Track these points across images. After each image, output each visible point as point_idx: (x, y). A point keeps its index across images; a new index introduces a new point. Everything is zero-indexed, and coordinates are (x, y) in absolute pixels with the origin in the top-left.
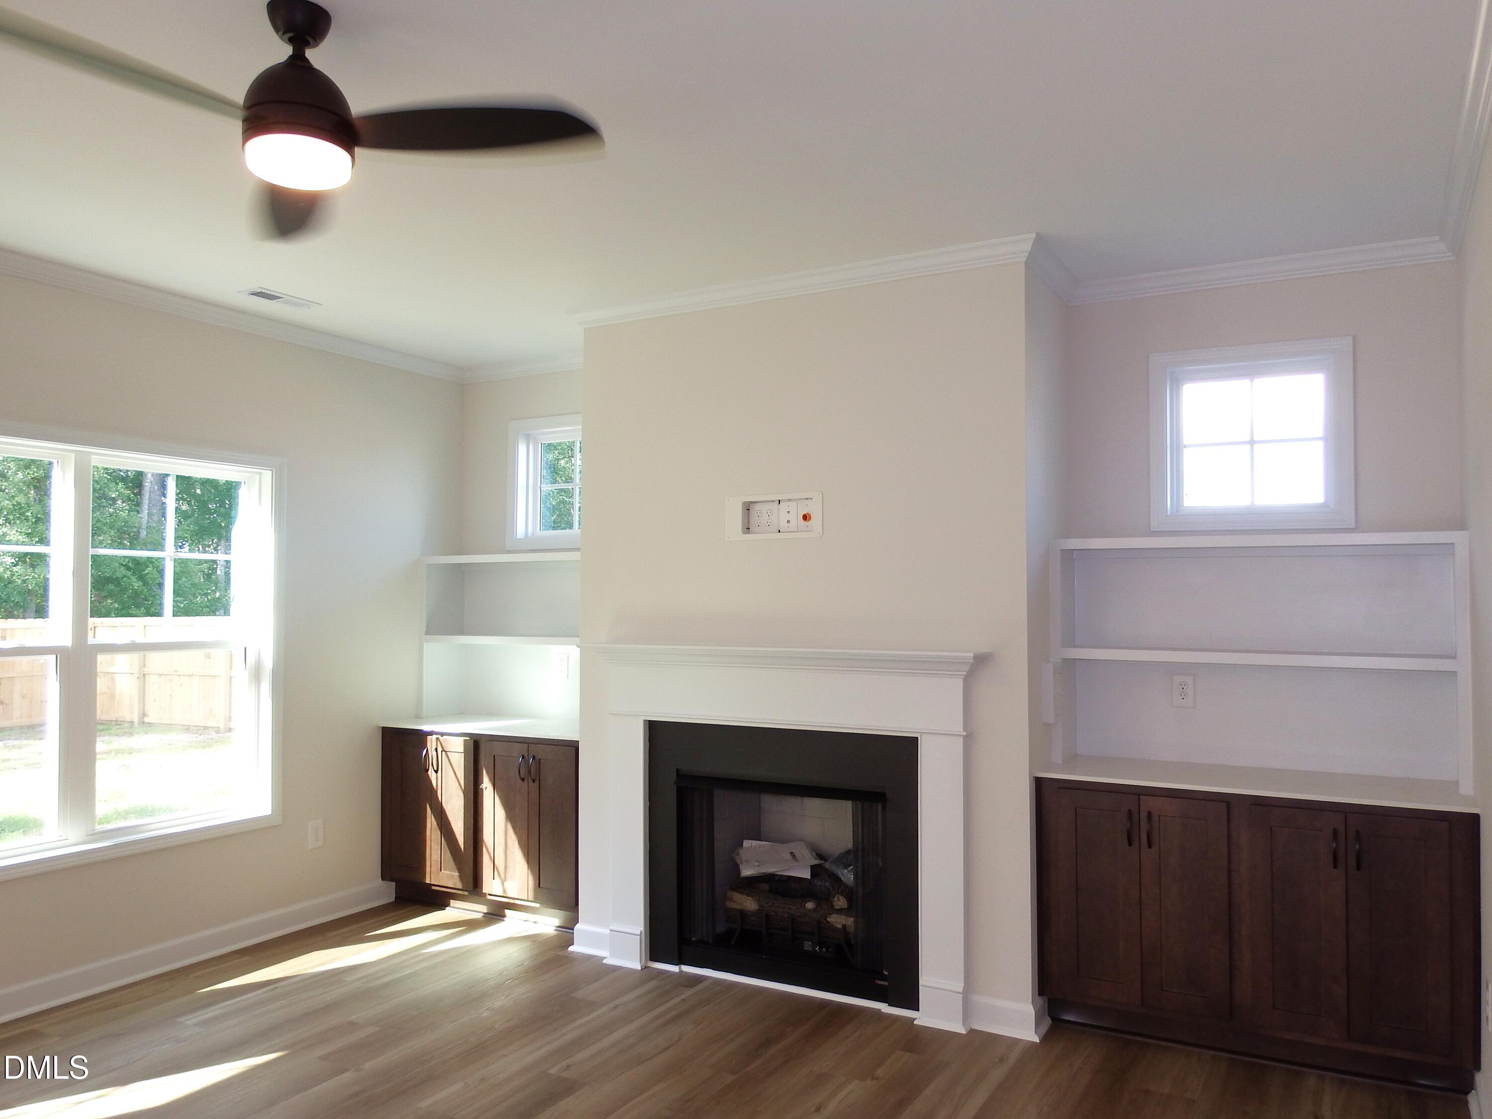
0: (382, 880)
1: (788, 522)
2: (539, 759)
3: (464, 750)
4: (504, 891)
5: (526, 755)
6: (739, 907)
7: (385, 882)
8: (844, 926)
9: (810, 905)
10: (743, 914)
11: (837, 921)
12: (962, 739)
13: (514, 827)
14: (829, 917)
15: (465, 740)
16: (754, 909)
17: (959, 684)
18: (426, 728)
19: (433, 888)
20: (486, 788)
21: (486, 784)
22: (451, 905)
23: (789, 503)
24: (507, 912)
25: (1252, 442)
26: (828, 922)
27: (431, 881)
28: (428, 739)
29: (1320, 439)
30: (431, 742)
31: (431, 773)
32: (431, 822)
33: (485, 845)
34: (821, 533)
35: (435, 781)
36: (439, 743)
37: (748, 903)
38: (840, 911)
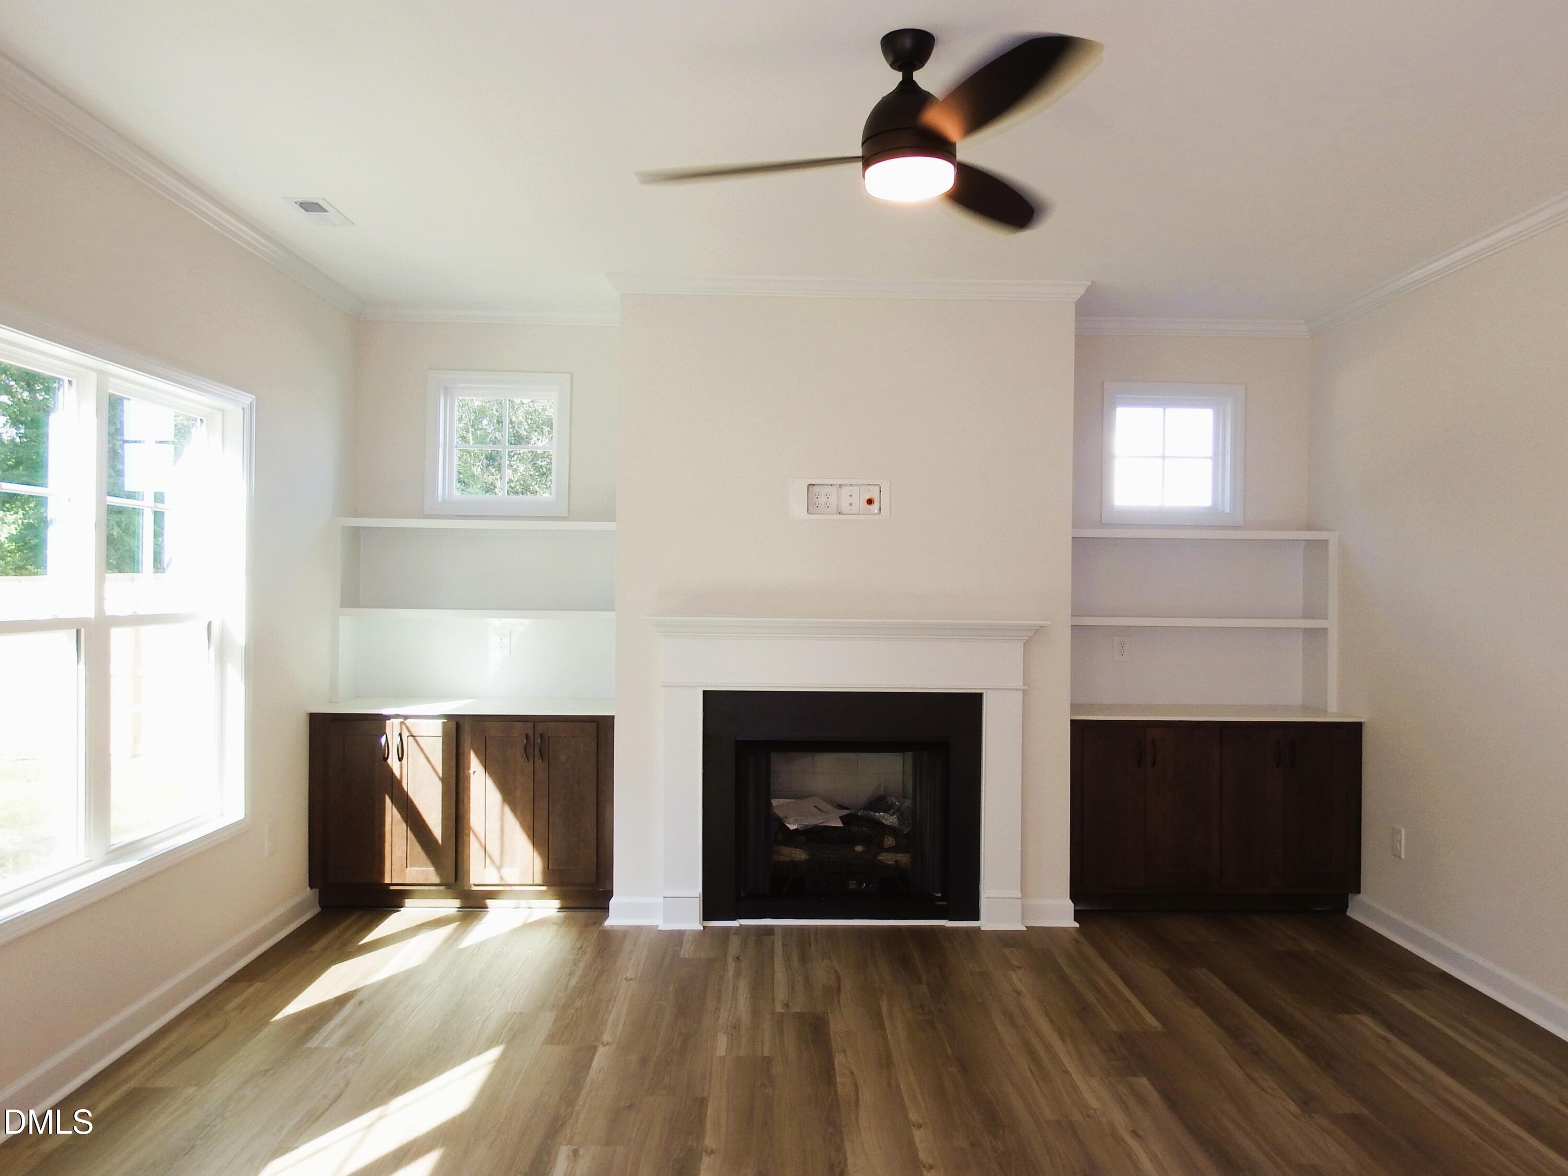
0: (310, 888)
1: (851, 504)
2: (549, 737)
3: (443, 734)
4: (502, 878)
5: (531, 736)
6: (788, 859)
7: (314, 889)
8: (896, 861)
9: (859, 848)
10: (794, 864)
11: (887, 858)
12: (1021, 692)
13: (514, 810)
14: (879, 856)
15: (443, 722)
16: (804, 859)
17: (1019, 647)
18: (385, 711)
19: (392, 888)
20: (474, 772)
21: (475, 767)
22: (406, 905)
23: (851, 488)
24: (489, 902)
25: (1164, 457)
26: (879, 860)
27: (391, 881)
28: (387, 725)
29: (1210, 458)
30: (392, 729)
31: (393, 761)
32: (392, 815)
33: (473, 832)
34: (888, 517)
35: (399, 770)
36: (404, 727)
37: (800, 855)
38: (889, 850)
